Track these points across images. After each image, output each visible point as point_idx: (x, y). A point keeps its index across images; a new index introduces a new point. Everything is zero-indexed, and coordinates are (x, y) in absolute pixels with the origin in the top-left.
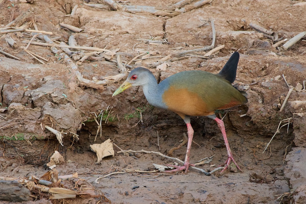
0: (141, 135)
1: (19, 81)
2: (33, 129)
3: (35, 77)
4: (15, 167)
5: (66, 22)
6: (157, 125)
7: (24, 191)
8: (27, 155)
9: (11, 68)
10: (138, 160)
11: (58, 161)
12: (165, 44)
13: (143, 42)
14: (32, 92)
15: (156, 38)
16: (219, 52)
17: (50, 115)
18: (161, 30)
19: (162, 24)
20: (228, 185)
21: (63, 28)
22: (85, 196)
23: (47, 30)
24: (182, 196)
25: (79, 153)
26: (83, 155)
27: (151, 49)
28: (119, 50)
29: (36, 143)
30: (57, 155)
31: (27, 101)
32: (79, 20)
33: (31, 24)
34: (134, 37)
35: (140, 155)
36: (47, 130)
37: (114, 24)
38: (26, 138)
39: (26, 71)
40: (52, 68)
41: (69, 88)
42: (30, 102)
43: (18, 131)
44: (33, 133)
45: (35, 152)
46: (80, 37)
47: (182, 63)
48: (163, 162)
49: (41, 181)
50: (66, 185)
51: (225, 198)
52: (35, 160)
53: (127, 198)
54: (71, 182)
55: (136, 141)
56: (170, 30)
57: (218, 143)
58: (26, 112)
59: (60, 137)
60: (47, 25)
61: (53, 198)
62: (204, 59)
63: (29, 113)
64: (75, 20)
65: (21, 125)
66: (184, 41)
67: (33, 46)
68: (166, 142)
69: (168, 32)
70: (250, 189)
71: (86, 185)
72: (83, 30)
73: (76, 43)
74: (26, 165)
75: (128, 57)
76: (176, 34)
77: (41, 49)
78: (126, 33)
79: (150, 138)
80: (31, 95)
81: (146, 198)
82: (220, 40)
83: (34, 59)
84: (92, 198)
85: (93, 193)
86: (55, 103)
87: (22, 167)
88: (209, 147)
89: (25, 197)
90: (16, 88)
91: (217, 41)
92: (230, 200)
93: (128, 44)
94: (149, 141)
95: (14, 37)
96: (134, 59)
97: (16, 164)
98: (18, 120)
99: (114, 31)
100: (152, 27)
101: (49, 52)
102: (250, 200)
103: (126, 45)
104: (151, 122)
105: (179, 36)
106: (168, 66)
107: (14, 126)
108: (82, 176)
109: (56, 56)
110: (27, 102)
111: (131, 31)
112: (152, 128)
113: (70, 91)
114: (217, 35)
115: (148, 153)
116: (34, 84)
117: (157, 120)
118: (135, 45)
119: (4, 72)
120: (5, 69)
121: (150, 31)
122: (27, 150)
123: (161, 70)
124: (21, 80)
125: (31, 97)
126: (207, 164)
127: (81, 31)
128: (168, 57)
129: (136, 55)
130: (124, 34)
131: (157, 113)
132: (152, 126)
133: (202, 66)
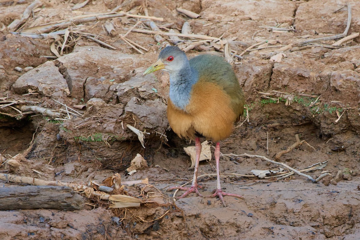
0: (248, 136)
1: (106, 73)
2: (112, 128)
3: (125, 69)
4: (90, 173)
5: (184, 6)
6: (268, 126)
7: (77, 198)
8: (105, 158)
9: (100, 58)
10: (239, 165)
11: (140, 166)
12: (292, 32)
13: (266, 30)
14: (117, 85)
15: (283, 25)
16: (352, 41)
17: (132, 112)
18: (290, 16)
19: (293, 9)
20: (331, 194)
21: (180, 13)
22: (152, 205)
23: (160, 16)
24: (274, 205)
25: (173, 157)
26: (175, 160)
27: (273, 38)
28: (237, 39)
29: (116, 145)
30: (138, 159)
31: (112, 96)
32: (201, 5)
33: (141, 9)
34: (257, 24)
35: (242, 159)
36: (129, 129)
37: (236, 9)
38: (103, 139)
39: (116, 62)
40: (146, 59)
41: (161, 82)
42: (115, 97)
43: (96, 130)
44: (112, 133)
45: (114, 156)
46: (196, 24)
47: (302, 53)
48: (268, 167)
49: (102, 187)
50: (131, 193)
51: (324, 208)
52: (115, 164)
53: (208, 207)
54: (138, 188)
55: (241, 143)
56: (301, 16)
57: (336, 146)
58: (105, 109)
59: (141, 137)
60: (161, 10)
61: (114, 207)
62: (330, 48)
63: (109, 110)
64: (196, 4)
65: (99, 124)
66: (314, 28)
67: (134, 34)
68: (278, 145)
69: (297, 19)
70: (353, 198)
71: (154, 192)
72: (200, 16)
73: (190, 31)
74: (104, 170)
75: (242, 47)
76: (307, 20)
77: (143, 38)
78: (249, 19)
79: (258, 140)
80: (116, 89)
81: (230, 208)
82: (355, 28)
83: (132, 49)
84: (160, 207)
85: (161, 202)
86: (143, 99)
87: (99, 172)
88: (325, 150)
89: (77, 205)
90: (100, 81)
91: (352, 28)
92: (329, 211)
93: (248, 31)
94: (257, 144)
95: (117, 24)
96: (248, 49)
97: (92, 169)
98: (96, 117)
99: (236, 17)
100: (280, 13)
101: (152, 41)
102: (353, 210)
103: (246, 33)
104: (261, 121)
105: (309, 22)
106: (285, 56)
107: (91, 124)
108: (163, 182)
109: (157, 45)
110: (112, 98)
111: (254, 17)
112: (262, 128)
113: (162, 85)
114: (353, 22)
115: (252, 158)
116: (122, 77)
117: (269, 119)
118: (256, 32)
119: (91, 63)
120: (92, 60)
121: (277, 17)
122: (105, 153)
123: (275, 62)
124: (108, 72)
125: (116, 91)
126: (320, 170)
127: (198, 18)
128: (289, 46)
129: (252, 44)
130: (247, 20)
131: (268, 111)
132: (261, 126)
133: (325, 58)
